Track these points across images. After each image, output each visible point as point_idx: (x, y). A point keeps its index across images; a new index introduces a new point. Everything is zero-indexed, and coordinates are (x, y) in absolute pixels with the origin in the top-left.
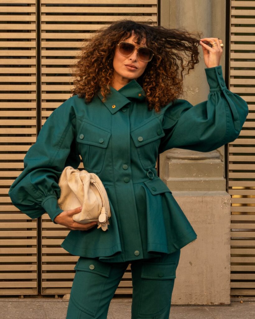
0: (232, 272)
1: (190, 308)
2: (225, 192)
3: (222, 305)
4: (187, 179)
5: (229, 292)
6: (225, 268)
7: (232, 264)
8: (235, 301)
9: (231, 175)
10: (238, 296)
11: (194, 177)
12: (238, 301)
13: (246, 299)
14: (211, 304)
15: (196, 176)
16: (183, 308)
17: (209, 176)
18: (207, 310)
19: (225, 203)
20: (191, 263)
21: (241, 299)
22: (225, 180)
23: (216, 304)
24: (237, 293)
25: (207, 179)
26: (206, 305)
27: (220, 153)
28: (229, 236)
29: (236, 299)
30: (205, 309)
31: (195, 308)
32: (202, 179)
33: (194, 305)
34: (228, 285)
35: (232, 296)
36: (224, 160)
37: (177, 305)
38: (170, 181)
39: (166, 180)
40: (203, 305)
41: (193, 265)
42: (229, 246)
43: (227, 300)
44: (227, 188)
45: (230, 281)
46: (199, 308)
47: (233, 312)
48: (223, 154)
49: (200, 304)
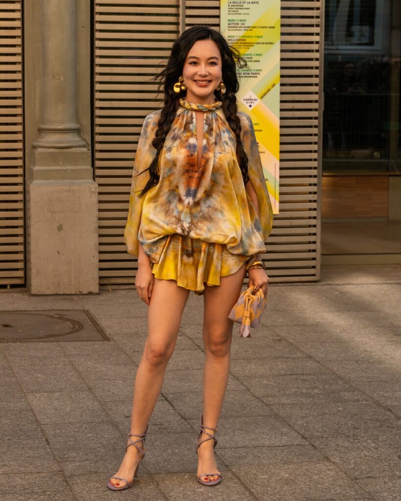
0: (100, 261)
1: (59, 297)
2: (92, 180)
3: (90, 293)
4: (54, 168)
5: (97, 281)
6: (93, 257)
7: (100, 252)
8: (103, 290)
9: (98, 164)
10: (106, 285)
11: (60, 166)
12: (106, 290)
13: (115, 287)
14: (79, 293)
15: (63, 165)
16: (52, 297)
17: (75, 165)
18: (76, 299)
19: (92, 192)
20: (59, 253)
21: (108, 287)
22: (92, 168)
23: (85, 292)
24: (105, 281)
25: (74, 168)
26: (74, 294)
27: (86, 142)
28: (96, 225)
29: (105, 288)
30: (74, 299)
31: (63, 297)
32: (69, 168)
33: (63, 295)
34: (96, 274)
35: (100, 285)
36: (90, 148)
37: (45, 295)
38: (37, 170)
39: (32, 170)
40: (71, 295)
41: (61, 254)
42: (97, 235)
43: (95, 288)
44: (95, 177)
45: (98, 269)
46: (68, 297)
47: (102, 300)
48: (89, 142)
49: (69, 293)
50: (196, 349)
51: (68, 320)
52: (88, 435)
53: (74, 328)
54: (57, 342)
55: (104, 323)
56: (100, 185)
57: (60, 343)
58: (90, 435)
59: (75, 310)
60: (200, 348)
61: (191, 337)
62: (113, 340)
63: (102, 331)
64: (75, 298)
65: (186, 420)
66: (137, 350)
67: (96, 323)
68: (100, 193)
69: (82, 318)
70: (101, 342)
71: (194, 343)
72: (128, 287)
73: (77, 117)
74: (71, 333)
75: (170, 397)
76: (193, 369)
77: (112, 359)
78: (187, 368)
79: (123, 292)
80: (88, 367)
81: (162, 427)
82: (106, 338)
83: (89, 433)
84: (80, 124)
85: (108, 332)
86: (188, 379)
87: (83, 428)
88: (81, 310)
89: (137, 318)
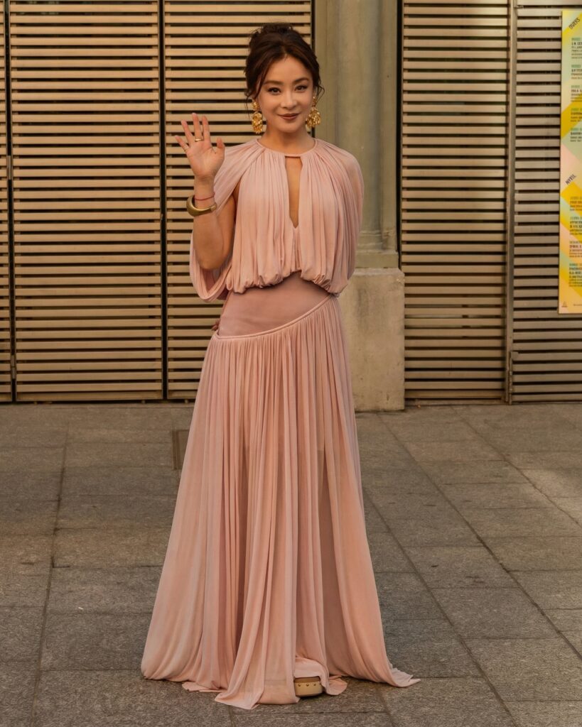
0: (407, 369)
2: (397, 268)
5: (402, 395)
6: (398, 364)
7: (407, 359)
8: (410, 406)
9: (405, 247)
10: (413, 400)
12: (414, 406)
13: (425, 403)
19: (397, 283)
21: (418, 403)
22: (397, 253)
24: (412, 396)
28: (402, 324)
29: (412, 403)
34: (401, 386)
35: (407, 399)
42: (403, 337)
43: (400, 404)
44: (400, 264)
45: (403, 380)
50: (524, 483)
56: (407, 274)
60: (530, 482)
61: (518, 467)
65: (508, 572)
68: (407, 285)
71: (522, 474)
75: (489, 542)
79: (435, 409)
81: (478, 580)
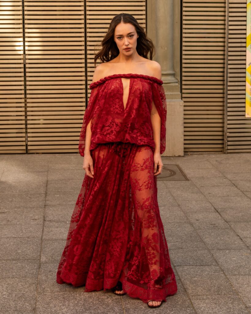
0: (185, 140)
2: (181, 100)
3: (179, 156)
5: (183, 150)
6: (181, 138)
7: (185, 136)
8: (186, 154)
10: (187, 152)
13: (192, 153)
14: (174, 156)
17: (172, 92)
19: (181, 105)
21: (189, 153)
22: (180, 94)
23: (177, 156)
24: (187, 150)
25: (172, 93)
27: (178, 80)
28: (183, 122)
29: (187, 153)
31: (166, 158)
34: (182, 146)
35: (185, 152)
36: (180, 83)
40: (170, 157)
42: (183, 127)
43: (182, 154)
44: (182, 98)
45: (183, 144)
46: (168, 158)
47: (185, 160)
48: (179, 80)
49: (169, 156)
50: (233, 186)
51: (168, 170)
52: (178, 229)
53: (171, 174)
54: (163, 181)
55: (186, 171)
56: (185, 102)
57: (165, 182)
58: (179, 229)
59: (172, 165)
60: (235, 185)
61: (230, 179)
62: (191, 180)
63: (185, 176)
64: (172, 158)
65: (227, 222)
66: (203, 186)
67: (182, 172)
68: (184, 106)
69: (175, 169)
70: (184, 182)
71: (232, 182)
72: (198, 153)
73: (173, 68)
74: (170, 176)
75: (219, 210)
76: (231, 196)
77: (190, 190)
78: (228, 195)
79: (196, 156)
80: (178, 194)
81: (215, 226)
82: (187, 179)
83: (178, 228)
84: (175, 71)
85: (188, 176)
86: (229, 201)
87: (175, 225)
88: (174, 165)
89: (203, 169)
